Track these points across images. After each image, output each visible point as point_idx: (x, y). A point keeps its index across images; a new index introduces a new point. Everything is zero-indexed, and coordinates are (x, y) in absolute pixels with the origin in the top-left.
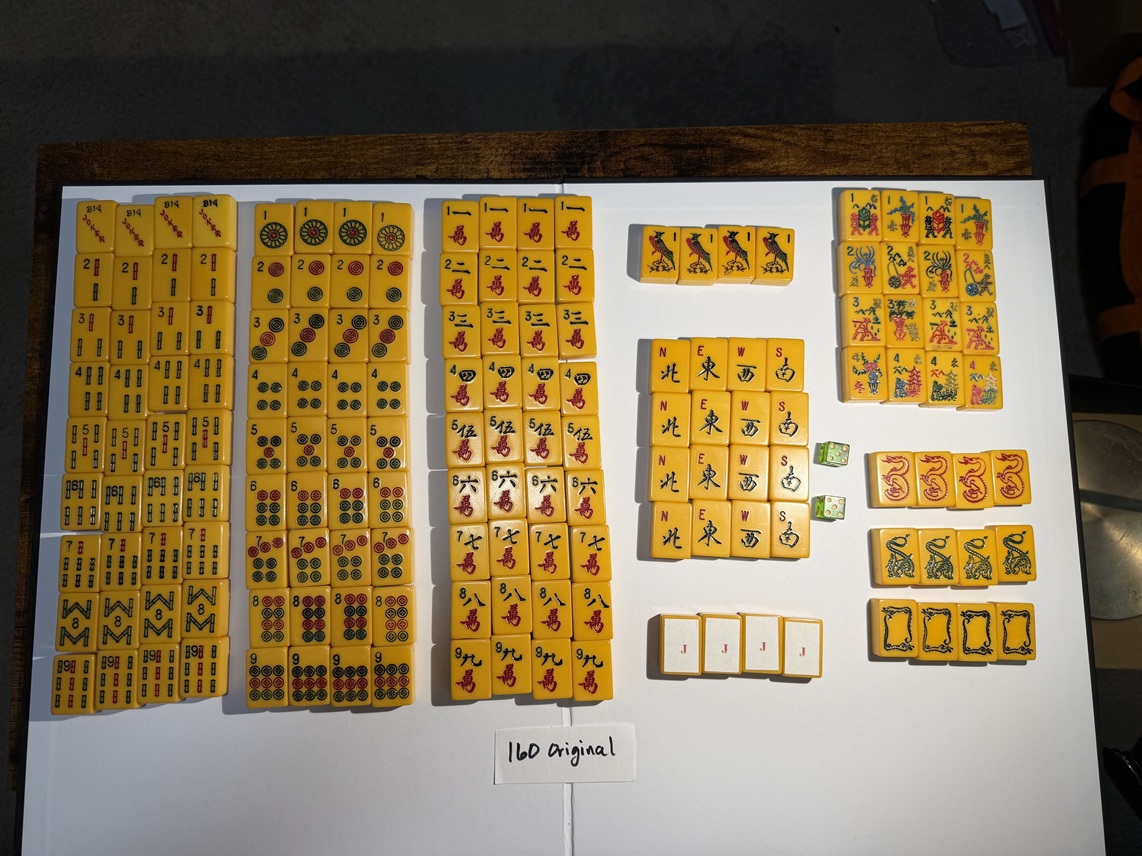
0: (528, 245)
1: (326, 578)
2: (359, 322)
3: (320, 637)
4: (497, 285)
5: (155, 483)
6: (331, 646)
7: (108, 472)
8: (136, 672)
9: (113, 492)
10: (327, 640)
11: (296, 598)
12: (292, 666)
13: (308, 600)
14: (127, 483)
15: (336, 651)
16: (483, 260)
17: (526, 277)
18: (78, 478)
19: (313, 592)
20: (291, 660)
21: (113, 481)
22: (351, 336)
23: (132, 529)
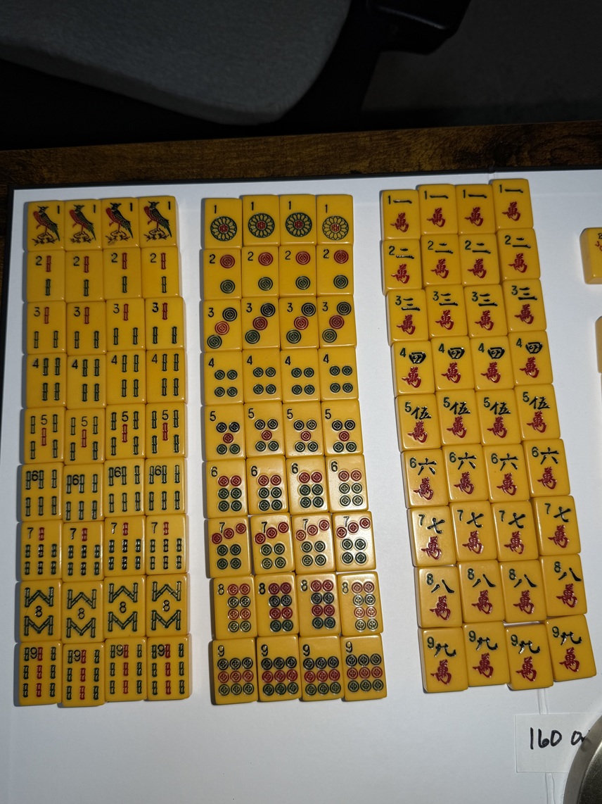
0: (469, 229)
1: (290, 563)
2: (309, 309)
3: (288, 626)
4: (441, 268)
5: (116, 473)
6: (299, 635)
7: (68, 461)
8: (103, 667)
9: (74, 480)
10: (295, 630)
11: (262, 586)
12: (261, 658)
13: (274, 587)
14: (88, 472)
15: (304, 641)
16: (426, 245)
17: (470, 260)
18: (38, 468)
19: (279, 579)
20: (260, 651)
21: (72, 470)
22: (301, 323)
23: (94, 518)
